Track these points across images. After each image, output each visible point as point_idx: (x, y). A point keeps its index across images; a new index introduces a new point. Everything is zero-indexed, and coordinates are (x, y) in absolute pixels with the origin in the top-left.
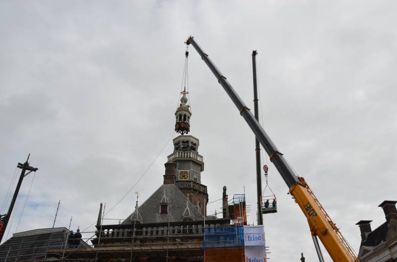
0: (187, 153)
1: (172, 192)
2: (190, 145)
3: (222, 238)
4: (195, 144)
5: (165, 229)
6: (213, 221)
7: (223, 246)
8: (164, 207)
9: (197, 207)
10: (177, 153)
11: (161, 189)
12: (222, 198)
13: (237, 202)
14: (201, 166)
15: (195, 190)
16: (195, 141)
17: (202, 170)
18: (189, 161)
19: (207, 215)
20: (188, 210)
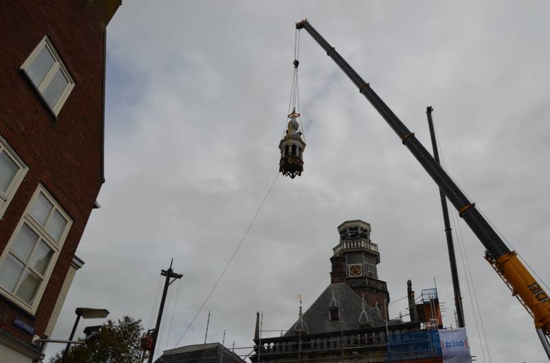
0: (357, 243)
1: (342, 293)
2: (360, 232)
3: (412, 347)
4: (366, 231)
5: (338, 339)
6: (398, 326)
7: (414, 357)
8: (334, 311)
9: (376, 310)
10: (345, 244)
11: (328, 289)
12: (407, 295)
13: (427, 299)
14: (375, 257)
15: (372, 289)
16: (365, 227)
17: (378, 261)
18: (360, 252)
19: (390, 319)
20: (365, 314)
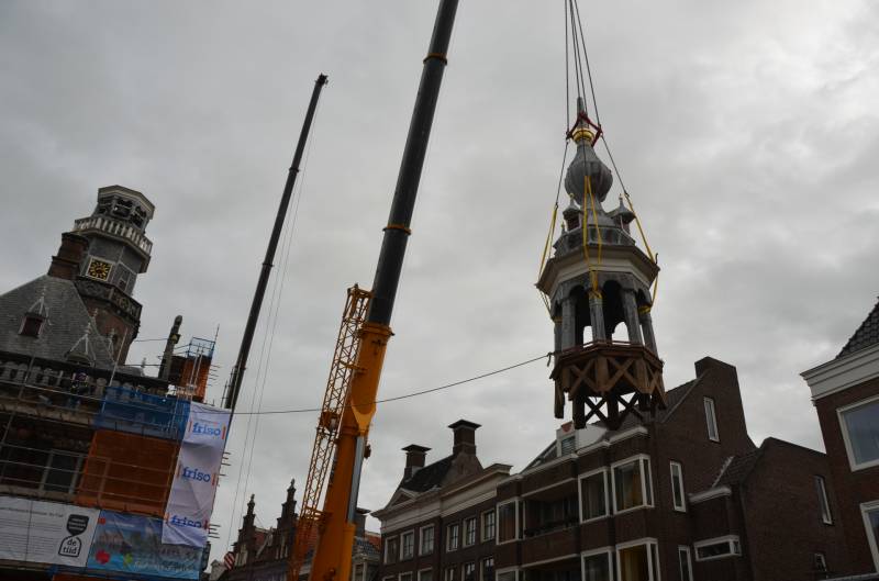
0: (121, 227)
1: (61, 296)
2: (133, 212)
3: (142, 415)
4: (144, 214)
5: (22, 368)
6: (135, 378)
7: (138, 430)
8: (34, 322)
9: (107, 342)
10: (100, 220)
11: (37, 282)
12: (167, 337)
13: (195, 353)
14: (141, 261)
15: (115, 307)
16: (145, 207)
17: (143, 269)
18: (120, 244)
19: (127, 362)
20: (87, 340)
